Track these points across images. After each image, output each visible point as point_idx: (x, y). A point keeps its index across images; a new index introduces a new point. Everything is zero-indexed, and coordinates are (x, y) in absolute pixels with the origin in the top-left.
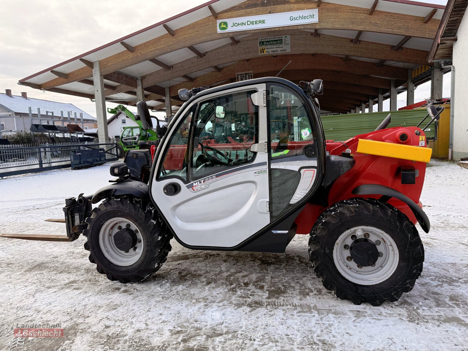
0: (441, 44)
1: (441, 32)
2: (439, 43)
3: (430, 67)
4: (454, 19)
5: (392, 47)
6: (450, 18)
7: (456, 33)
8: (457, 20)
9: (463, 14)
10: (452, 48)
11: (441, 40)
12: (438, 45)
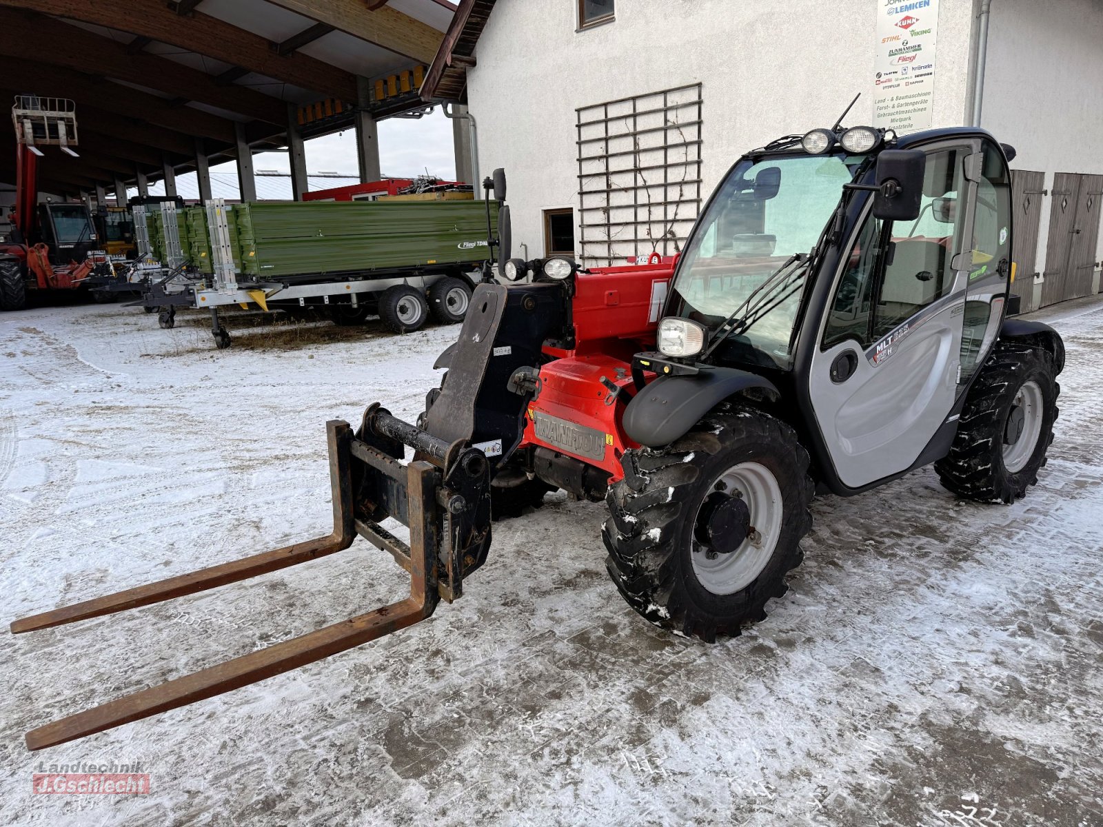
0: (451, 66)
1: (452, 43)
2: (449, 63)
3: (350, 107)
4: (474, 20)
5: (272, 44)
6: (470, 16)
7: (473, 48)
8: (477, 24)
9: (488, 15)
10: (465, 79)
11: (453, 59)
12: (446, 65)
